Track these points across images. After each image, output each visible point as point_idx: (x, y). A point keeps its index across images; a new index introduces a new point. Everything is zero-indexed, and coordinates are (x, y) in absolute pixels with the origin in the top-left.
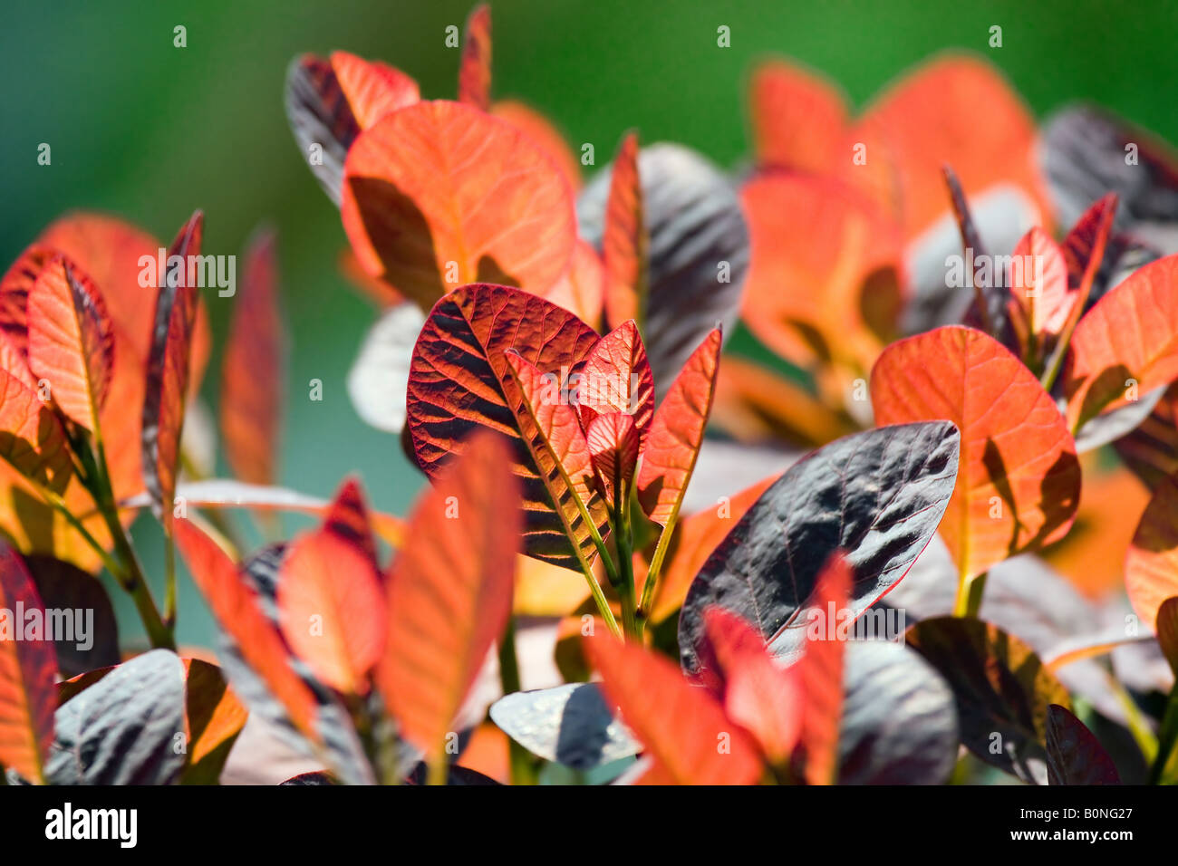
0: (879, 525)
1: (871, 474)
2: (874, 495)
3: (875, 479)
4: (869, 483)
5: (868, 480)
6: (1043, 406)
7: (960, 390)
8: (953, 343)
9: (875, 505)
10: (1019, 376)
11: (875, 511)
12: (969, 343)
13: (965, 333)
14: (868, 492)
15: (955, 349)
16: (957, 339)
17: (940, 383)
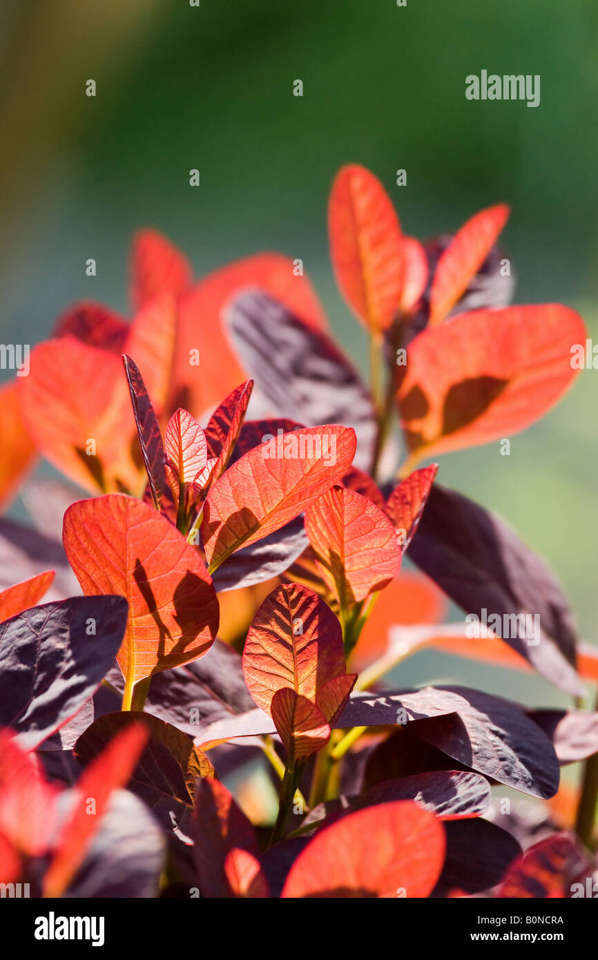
0: (64, 674)
1: (61, 635)
2: (62, 651)
3: (63, 639)
4: (59, 642)
5: (57, 640)
6: (188, 557)
7: (124, 542)
8: (118, 507)
9: (62, 659)
10: (169, 535)
11: (62, 664)
12: (130, 508)
13: (127, 501)
14: (58, 649)
15: (120, 512)
16: (121, 503)
17: (109, 535)
